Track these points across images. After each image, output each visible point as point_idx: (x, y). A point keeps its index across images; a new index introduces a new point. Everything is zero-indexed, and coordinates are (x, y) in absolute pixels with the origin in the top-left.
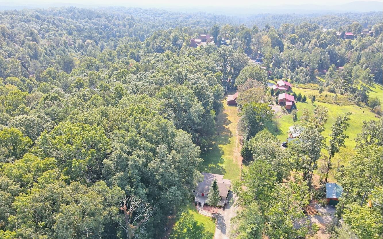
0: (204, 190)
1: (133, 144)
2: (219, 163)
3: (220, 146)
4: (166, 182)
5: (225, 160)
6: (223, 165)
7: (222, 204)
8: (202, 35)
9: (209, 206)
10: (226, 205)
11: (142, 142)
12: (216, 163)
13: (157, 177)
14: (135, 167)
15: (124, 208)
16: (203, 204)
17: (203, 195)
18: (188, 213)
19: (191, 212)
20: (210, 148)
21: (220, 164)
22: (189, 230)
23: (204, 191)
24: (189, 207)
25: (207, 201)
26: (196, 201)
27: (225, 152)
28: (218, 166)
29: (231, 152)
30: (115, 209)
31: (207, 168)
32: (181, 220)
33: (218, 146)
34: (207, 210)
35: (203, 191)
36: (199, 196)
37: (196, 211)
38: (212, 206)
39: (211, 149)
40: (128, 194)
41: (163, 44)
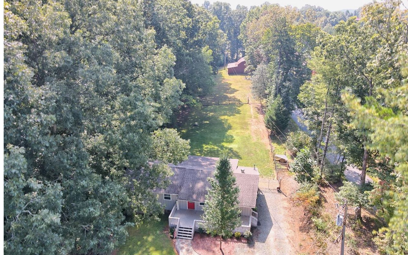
0: (193, 193)
2: (223, 141)
3: (223, 117)
5: (235, 137)
6: (234, 146)
7: (245, 228)
9: (209, 235)
10: (255, 231)
12: (217, 142)
16: (192, 233)
17: (191, 206)
20: (205, 122)
21: (225, 145)
23: (194, 197)
24: (153, 244)
25: (203, 223)
26: (171, 223)
27: (234, 126)
28: (223, 148)
29: (244, 125)
31: (201, 152)
33: (218, 117)
34: (203, 248)
35: (190, 196)
36: (181, 211)
37: (173, 252)
38: (216, 236)
39: (208, 122)
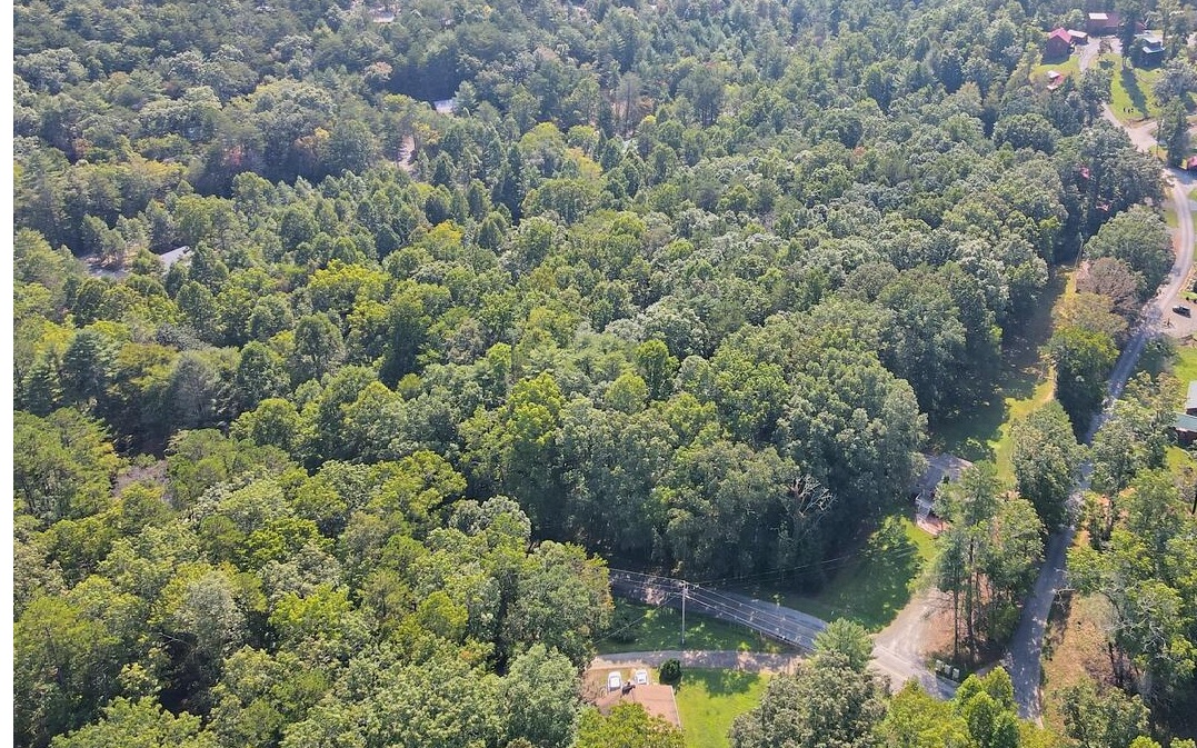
1: (821, 402)
2: (990, 438)
3: (1009, 401)
4: (858, 463)
5: (1004, 435)
6: (996, 446)
8: (1093, 16)
9: (936, 517)
11: (834, 400)
12: (984, 437)
13: (847, 454)
14: (818, 436)
15: (796, 489)
16: (928, 513)
18: (898, 520)
19: (903, 521)
20: (986, 403)
21: (990, 443)
22: (891, 548)
24: (903, 512)
25: (934, 508)
26: (917, 503)
27: (1012, 417)
28: (985, 446)
30: (784, 488)
31: (961, 445)
32: (884, 531)
33: (1004, 399)
34: (932, 523)
36: (924, 497)
37: (913, 520)
39: (988, 404)
40: (803, 472)
41: (964, 50)
